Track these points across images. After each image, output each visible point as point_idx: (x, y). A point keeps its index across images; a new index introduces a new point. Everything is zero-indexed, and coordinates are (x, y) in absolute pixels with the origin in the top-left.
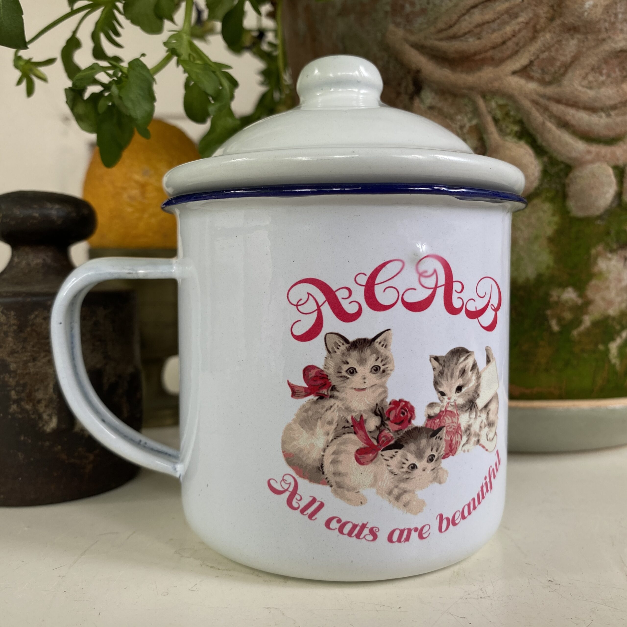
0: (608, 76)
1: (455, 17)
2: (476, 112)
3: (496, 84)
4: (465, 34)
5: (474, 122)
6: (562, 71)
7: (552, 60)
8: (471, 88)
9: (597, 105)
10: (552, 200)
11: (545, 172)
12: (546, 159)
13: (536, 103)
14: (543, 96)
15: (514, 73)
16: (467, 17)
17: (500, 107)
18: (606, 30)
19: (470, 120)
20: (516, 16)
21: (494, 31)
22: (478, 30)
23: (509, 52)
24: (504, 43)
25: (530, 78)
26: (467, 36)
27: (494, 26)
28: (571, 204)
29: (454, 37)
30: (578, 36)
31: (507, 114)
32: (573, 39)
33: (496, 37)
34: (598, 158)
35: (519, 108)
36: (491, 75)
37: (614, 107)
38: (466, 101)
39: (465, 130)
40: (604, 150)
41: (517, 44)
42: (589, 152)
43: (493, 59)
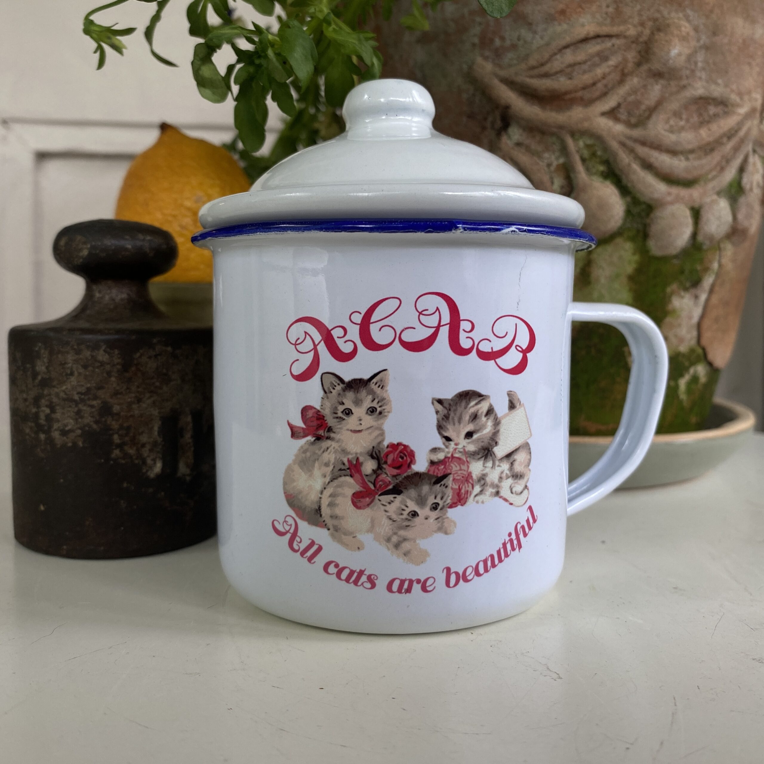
0: (687, 120)
1: (547, 56)
2: (564, 150)
3: (586, 125)
4: (557, 73)
5: (562, 160)
6: (647, 114)
7: (638, 103)
8: (561, 127)
9: (679, 148)
10: (632, 239)
11: (628, 212)
12: (629, 199)
13: (623, 144)
14: (630, 138)
15: (603, 114)
16: (558, 57)
17: (587, 146)
18: (687, 77)
19: (557, 158)
20: (605, 59)
21: (585, 72)
22: (569, 69)
23: (597, 94)
24: (594, 84)
25: (617, 120)
26: (558, 75)
27: (585, 67)
28: (652, 244)
29: (546, 75)
30: (662, 82)
31: (594, 154)
32: (657, 84)
33: (587, 78)
34: (678, 199)
35: (606, 149)
36: (581, 116)
37: (692, 151)
38: (554, 139)
39: (552, 168)
40: (684, 192)
41: (606, 86)
42: (669, 194)
43: (582, 99)
